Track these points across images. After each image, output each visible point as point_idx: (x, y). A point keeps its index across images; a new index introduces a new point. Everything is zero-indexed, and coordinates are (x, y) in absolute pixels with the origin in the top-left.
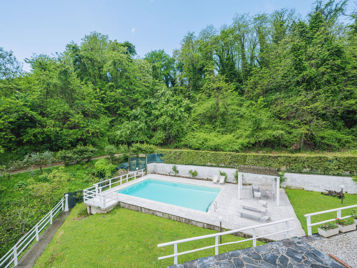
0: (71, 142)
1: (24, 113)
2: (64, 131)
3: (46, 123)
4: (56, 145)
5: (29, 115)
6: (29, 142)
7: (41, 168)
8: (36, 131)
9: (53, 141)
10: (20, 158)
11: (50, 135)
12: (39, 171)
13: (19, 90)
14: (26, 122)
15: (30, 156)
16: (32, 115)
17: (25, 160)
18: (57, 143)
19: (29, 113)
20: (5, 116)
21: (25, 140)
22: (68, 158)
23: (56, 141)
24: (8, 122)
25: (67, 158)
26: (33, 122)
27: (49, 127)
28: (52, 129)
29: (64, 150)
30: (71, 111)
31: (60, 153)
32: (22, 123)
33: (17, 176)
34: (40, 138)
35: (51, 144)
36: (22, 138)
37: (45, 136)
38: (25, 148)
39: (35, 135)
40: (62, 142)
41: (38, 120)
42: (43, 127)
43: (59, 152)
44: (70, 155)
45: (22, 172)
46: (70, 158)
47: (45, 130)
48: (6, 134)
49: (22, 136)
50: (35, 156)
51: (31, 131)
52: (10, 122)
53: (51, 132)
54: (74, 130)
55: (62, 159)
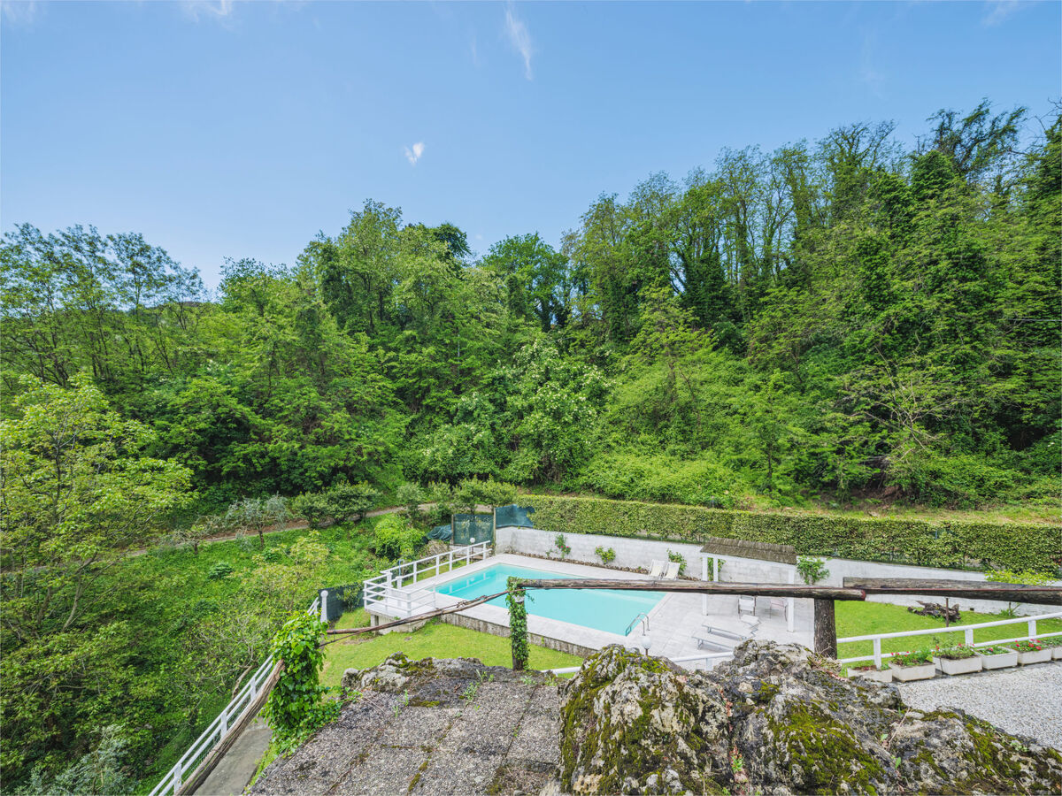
0: (321, 476)
1: (227, 410)
2: (309, 449)
3: (270, 431)
4: (288, 480)
5: (238, 415)
6: (233, 474)
7: (261, 532)
8: (251, 448)
9: (282, 472)
10: (212, 509)
11: (278, 458)
12: (256, 540)
13: (213, 356)
14: (227, 428)
15: (239, 505)
16: (244, 417)
17: (230, 513)
18: (292, 477)
19: (236, 409)
20: (190, 417)
21: (226, 469)
22: (318, 511)
23: (289, 472)
24: (194, 430)
25: (314, 511)
26: (243, 429)
27: (276, 442)
28: (285, 445)
29: (308, 494)
30: (324, 404)
31: (300, 500)
32: (220, 432)
33: (212, 549)
34: (257, 465)
35: (277, 479)
36: (217, 465)
37: (267, 460)
38: (224, 486)
39: (246, 459)
40: (302, 474)
41: (253, 425)
42: (263, 439)
43: (299, 497)
44: (322, 505)
45: (221, 541)
46: (322, 513)
47: (271, 447)
48: (190, 457)
49: (218, 460)
50: (250, 506)
51: (239, 449)
52: (199, 431)
53: (281, 451)
54: (330, 447)
55: (304, 513)
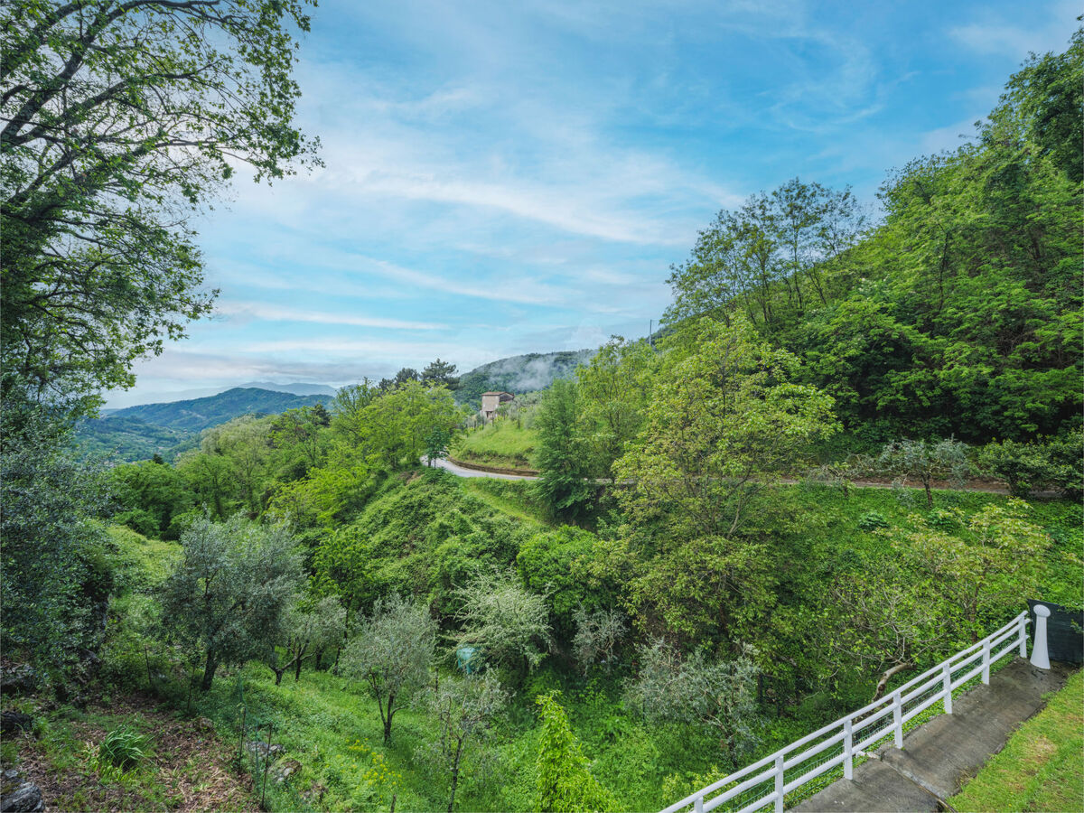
0: (1034, 416)
1: (881, 331)
2: (1009, 375)
3: (942, 353)
4: (971, 421)
5: (895, 336)
6: (891, 410)
7: (927, 487)
8: (913, 377)
9: (962, 410)
10: (866, 449)
11: (955, 389)
12: (921, 495)
13: (866, 274)
14: (883, 355)
15: (896, 447)
16: (902, 335)
17: (885, 455)
18: (978, 417)
19: (893, 330)
20: (840, 345)
21: (881, 403)
22: (1028, 470)
23: (973, 409)
24: (845, 358)
25: (1021, 470)
26: (902, 353)
27: (952, 366)
28: (966, 370)
29: (1008, 443)
30: (1040, 304)
31: (990, 451)
32: (874, 359)
33: (863, 494)
34: (924, 398)
35: (954, 419)
36: (872, 398)
37: (938, 391)
38: (880, 424)
39: (907, 390)
40: (996, 413)
41: (918, 347)
42: (930, 364)
43: (990, 446)
44: (1036, 462)
45: (875, 486)
46: (1037, 474)
47: (942, 374)
48: (840, 389)
49: (873, 392)
50: (912, 450)
51: (898, 379)
52: (849, 359)
53: (958, 379)
54: (1053, 371)
55: (1000, 470)
